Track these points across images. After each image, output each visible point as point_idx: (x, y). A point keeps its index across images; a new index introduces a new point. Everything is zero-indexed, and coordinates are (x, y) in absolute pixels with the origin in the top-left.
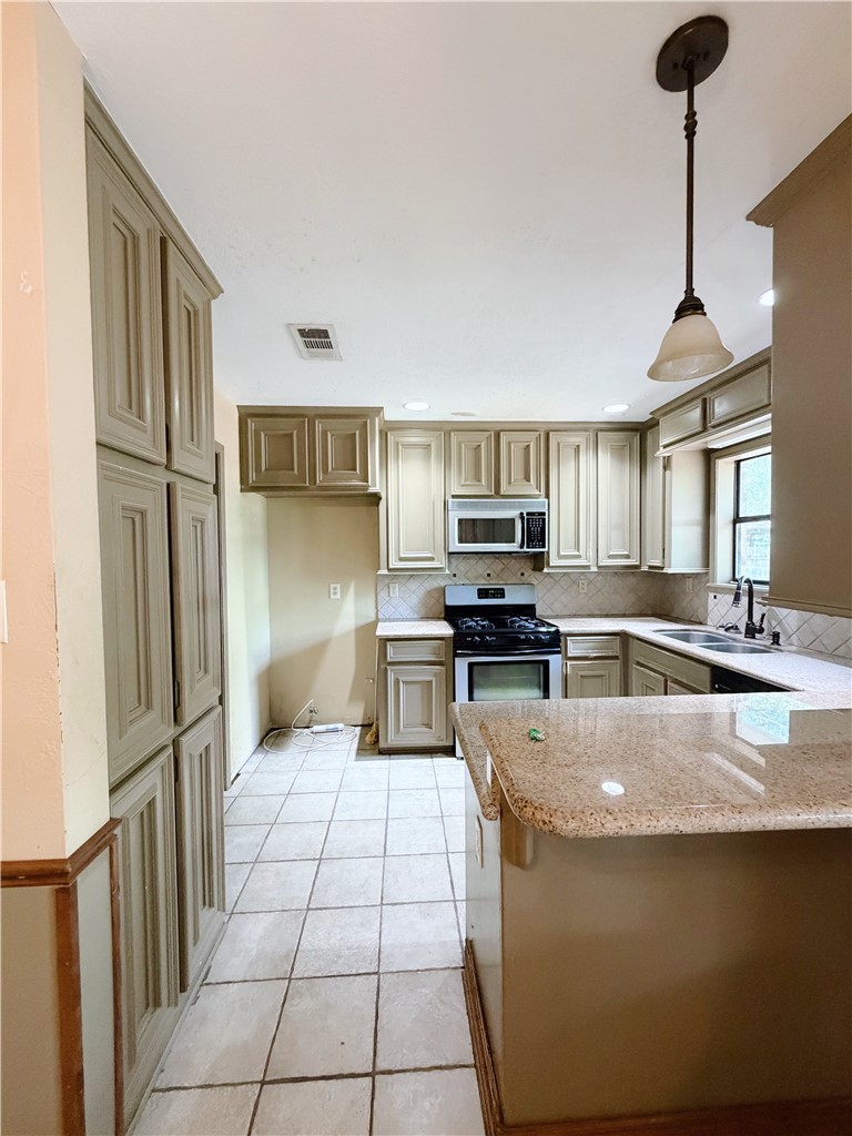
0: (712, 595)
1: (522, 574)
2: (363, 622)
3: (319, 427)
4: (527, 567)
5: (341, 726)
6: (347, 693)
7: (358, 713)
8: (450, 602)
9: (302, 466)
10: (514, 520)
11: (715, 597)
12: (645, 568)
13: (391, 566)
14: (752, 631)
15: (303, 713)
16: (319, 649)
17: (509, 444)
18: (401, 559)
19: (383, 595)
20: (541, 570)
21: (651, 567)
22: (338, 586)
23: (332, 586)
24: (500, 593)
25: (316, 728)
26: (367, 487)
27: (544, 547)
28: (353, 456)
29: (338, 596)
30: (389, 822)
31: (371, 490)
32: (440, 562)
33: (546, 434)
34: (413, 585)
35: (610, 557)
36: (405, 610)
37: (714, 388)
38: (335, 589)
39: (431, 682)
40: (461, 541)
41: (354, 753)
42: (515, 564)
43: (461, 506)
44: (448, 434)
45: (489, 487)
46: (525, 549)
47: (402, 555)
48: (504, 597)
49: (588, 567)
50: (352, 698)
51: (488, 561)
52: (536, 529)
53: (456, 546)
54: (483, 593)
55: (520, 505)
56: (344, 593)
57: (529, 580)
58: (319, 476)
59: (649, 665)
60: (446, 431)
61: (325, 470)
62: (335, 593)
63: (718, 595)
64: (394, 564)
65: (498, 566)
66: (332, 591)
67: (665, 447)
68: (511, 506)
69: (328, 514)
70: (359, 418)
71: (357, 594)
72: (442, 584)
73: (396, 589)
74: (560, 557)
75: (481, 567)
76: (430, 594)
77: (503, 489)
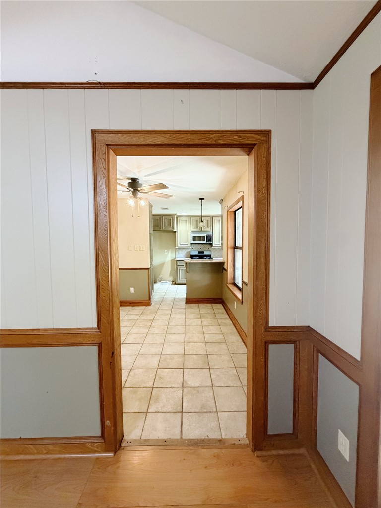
2: (172, 259)
3: (164, 218)
4: (209, 246)
5: (168, 281)
6: (169, 274)
7: (171, 279)
8: (192, 254)
9: (160, 226)
10: (204, 236)
15: (159, 278)
16: (162, 265)
17: (204, 219)
18: (181, 244)
19: (177, 252)
20: (211, 247)
23: (166, 250)
24: (203, 252)
25: (162, 282)
27: (211, 242)
28: (170, 224)
31: (174, 230)
32: (189, 245)
33: (212, 217)
34: (184, 250)
36: (182, 256)
41: (171, 284)
42: (207, 246)
43: (193, 233)
44: (191, 218)
45: (200, 229)
46: (208, 242)
50: (170, 276)
51: (201, 245)
52: (210, 238)
53: (193, 242)
54: (199, 252)
55: (206, 233)
56: (168, 252)
57: (210, 250)
58: (164, 228)
60: (190, 217)
61: (165, 226)
62: (166, 252)
64: (179, 246)
65: (203, 246)
68: (204, 233)
69: (164, 235)
70: (172, 216)
71: (171, 252)
72: (190, 250)
73: (180, 251)
74: (215, 244)
75: (199, 246)
76: (187, 252)
77: (203, 230)
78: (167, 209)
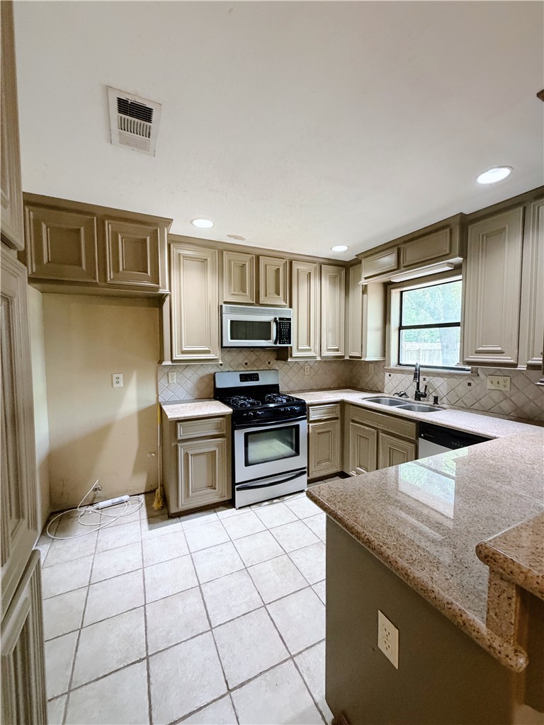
0: (387, 374)
1: (269, 363)
2: (145, 405)
3: (109, 227)
4: (272, 357)
5: (126, 497)
6: (131, 467)
7: (141, 483)
8: (219, 385)
10: (270, 323)
11: (390, 375)
12: (347, 358)
13: (174, 358)
14: (418, 396)
16: (101, 434)
17: (266, 266)
18: (183, 352)
19: (162, 382)
20: (286, 359)
21: (351, 357)
22: (121, 376)
23: (115, 376)
24: (255, 377)
25: (101, 504)
26: (158, 289)
27: (290, 343)
28: (145, 260)
29: (121, 384)
30: (203, 587)
31: (161, 291)
32: (215, 354)
33: (290, 261)
34: (189, 373)
35: (328, 350)
36: (183, 396)
37: (405, 242)
38: (118, 378)
39: (215, 451)
40: (232, 338)
41: (145, 522)
42: (263, 355)
43: (233, 311)
44: (221, 253)
45: (252, 297)
46: (278, 345)
47: (184, 349)
48: (258, 380)
49: (315, 357)
50: (135, 472)
51: (246, 353)
52: (285, 331)
53: (228, 341)
54: (244, 378)
55: (275, 312)
56: (126, 382)
57: (273, 367)
58: (110, 275)
59: (365, 422)
60: (219, 250)
62: (118, 383)
63: (392, 374)
64: (177, 356)
65: (253, 357)
66: (115, 380)
67: (366, 278)
68: (269, 313)
71: (139, 382)
72: (212, 371)
73: (174, 377)
74: (299, 350)
75: (240, 358)
76: (202, 378)
77: (262, 300)
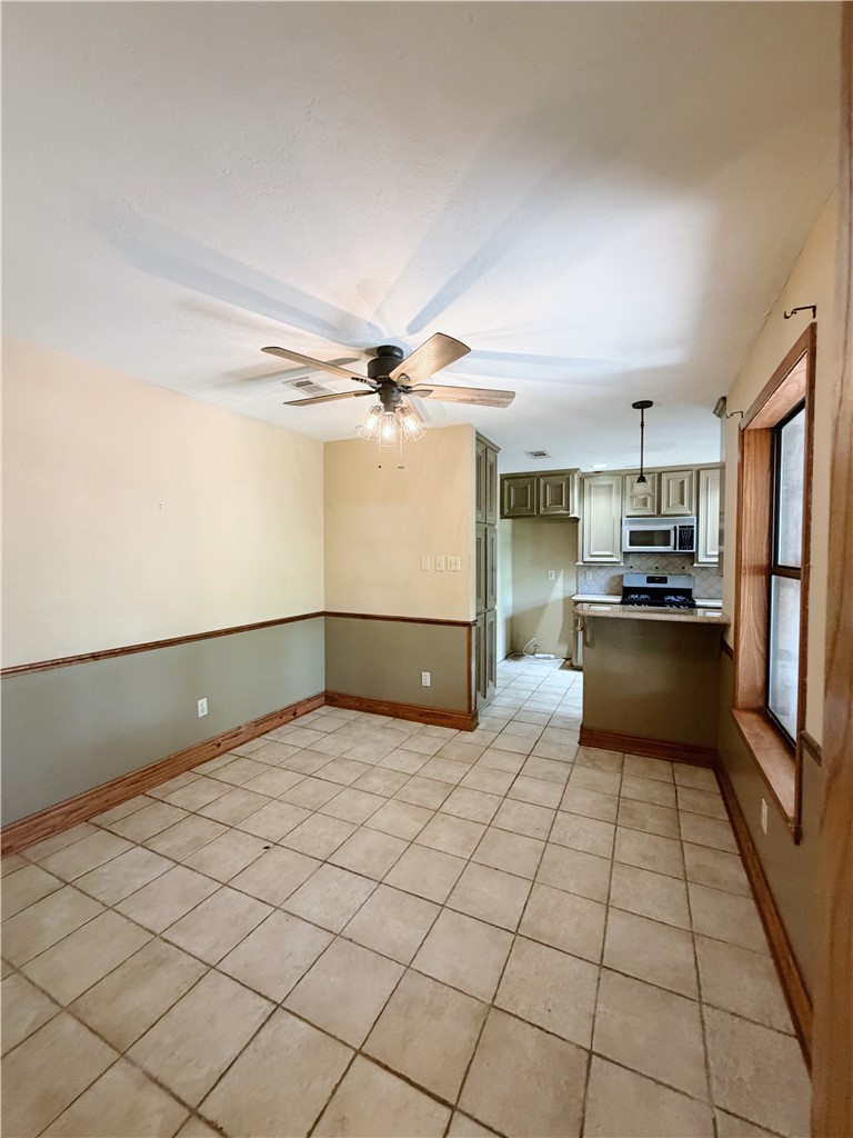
1: (683, 568)
2: (567, 594)
3: (542, 481)
4: (686, 562)
5: (552, 656)
6: (558, 637)
7: (564, 650)
8: (626, 584)
9: (532, 506)
10: (669, 531)
13: (585, 560)
15: (530, 645)
16: (540, 610)
17: (669, 481)
18: (592, 556)
19: (581, 578)
20: (693, 564)
22: (553, 572)
23: (549, 572)
24: (664, 580)
25: (537, 655)
26: (569, 514)
27: (692, 548)
28: (561, 496)
29: (553, 578)
31: (571, 516)
32: (618, 558)
33: (697, 472)
34: (602, 573)
36: (596, 590)
38: (551, 573)
40: (632, 545)
41: (558, 668)
42: (677, 561)
43: (631, 523)
44: (624, 477)
45: (653, 511)
46: (678, 550)
47: (593, 553)
48: (666, 582)
50: (560, 641)
51: (658, 557)
52: (687, 537)
53: (628, 547)
54: (650, 580)
55: (675, 522)
56: (556, 577)
57: (689, 572)
58: (542, 509)
60: (622, 475)
61: (545, 507)
62: (551, 576)
64: (587, 559)
65: (664, 562)
66: (549, 575)
68: (669, 522)
69: (548, 527)
70: (565, 475)
71: (564, 576)
72: (621, 572)
73: (590, 575)
74: (707, 556)
75: (651, 563)
76: (613, 578)
77: (663, 511)
78: (543, 454)
